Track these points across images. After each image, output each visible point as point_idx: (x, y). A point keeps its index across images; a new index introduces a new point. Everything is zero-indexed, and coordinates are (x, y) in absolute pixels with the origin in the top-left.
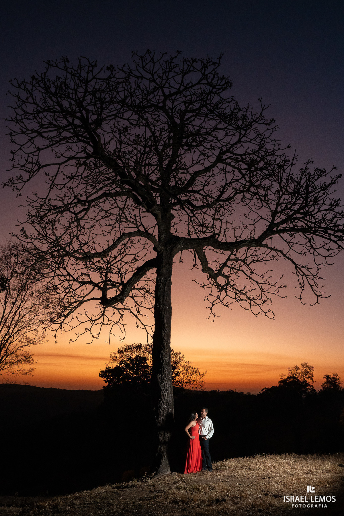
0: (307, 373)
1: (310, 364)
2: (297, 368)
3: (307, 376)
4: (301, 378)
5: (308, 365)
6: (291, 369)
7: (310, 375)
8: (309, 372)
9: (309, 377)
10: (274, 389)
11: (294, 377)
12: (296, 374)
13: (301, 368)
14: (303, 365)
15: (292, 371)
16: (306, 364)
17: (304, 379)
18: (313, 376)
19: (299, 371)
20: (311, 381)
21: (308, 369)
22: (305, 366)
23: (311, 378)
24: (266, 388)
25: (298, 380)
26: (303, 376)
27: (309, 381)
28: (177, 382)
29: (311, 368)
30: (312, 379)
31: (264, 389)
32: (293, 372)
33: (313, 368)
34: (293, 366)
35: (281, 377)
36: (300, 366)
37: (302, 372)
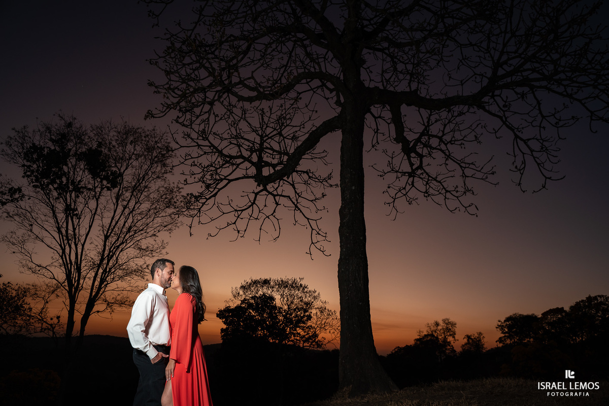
0: (448, 330)
1: (452, 320)
2: (437, 324)
3: (448, 334)
4: (441, 336)
5: (450, 321)
6: (430, 325)
7: (451, 333)
8: (450, 329)
9: (450, 335)
10: (408, 348)
11: (432, 335)
12: (435, 332)
13: (442, 324)
14: (444, 321)
15: (432, 327)
16: (448, 320)
17: (445, 337)
18: (455, 334)
19: (440, 328)
20: (453, 339)
21: (450, 326)
22: (446, 321)
23: (453, 335)
24: (398, 347)
25: (437, 338)
26: (444, 333)
27: (450, 339)
28: (308, 327)
29: (453, 325)
30: (454, 337)
31: (396, 348)
32: (433, 329)
33: (456, 324)
34: (433, 322)
35: (418, 334)
36: (441, 323)
37: (443, 329)
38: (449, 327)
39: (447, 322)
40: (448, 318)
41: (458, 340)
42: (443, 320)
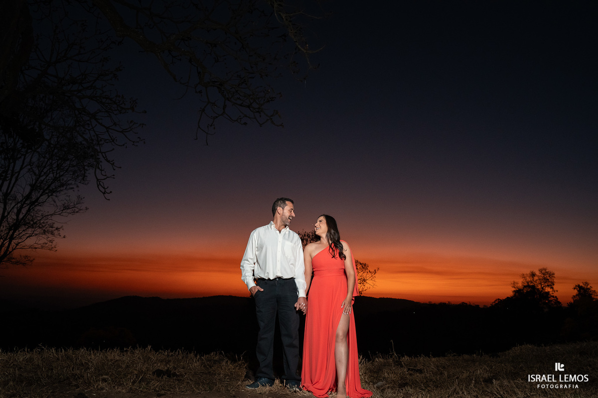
0: (546, 280)
1: (549, 269)
2: (533, 275)
3: (546, 284)
4: (537, 286)
5: (547, 271)
6: (525, 276)
7: (550, 284)
8: (548, 280)
9: (548, 286)
11: (528, 286)
12: (531, 282)
14: (541, 271)
15: (527, 277)
16: (545, 270)
17: (542, 288)
18: (554, 285)
19: (536, 278)
20: (551, 290)
21: (548, 275)
23: (552, 286)
25: (534, 288)
26: (540, 284)
27: (548, 290)
29: (551, 275)
30: (552, 288)
32: (529, 279)
33: (553, 275)
34: (528, 272)
35: (512, 285)
36: (538, 273)
37: (540, 279)
38: (548, 277)
39: (544, 271)
40: (545, 267)
41: (557, 291)
42: (539, 270)
